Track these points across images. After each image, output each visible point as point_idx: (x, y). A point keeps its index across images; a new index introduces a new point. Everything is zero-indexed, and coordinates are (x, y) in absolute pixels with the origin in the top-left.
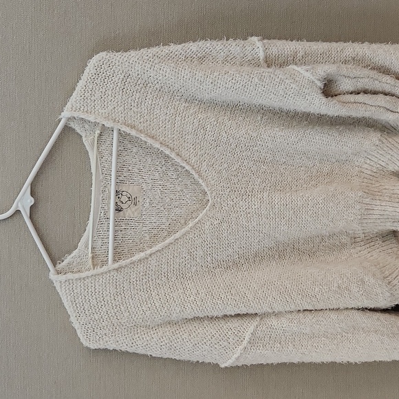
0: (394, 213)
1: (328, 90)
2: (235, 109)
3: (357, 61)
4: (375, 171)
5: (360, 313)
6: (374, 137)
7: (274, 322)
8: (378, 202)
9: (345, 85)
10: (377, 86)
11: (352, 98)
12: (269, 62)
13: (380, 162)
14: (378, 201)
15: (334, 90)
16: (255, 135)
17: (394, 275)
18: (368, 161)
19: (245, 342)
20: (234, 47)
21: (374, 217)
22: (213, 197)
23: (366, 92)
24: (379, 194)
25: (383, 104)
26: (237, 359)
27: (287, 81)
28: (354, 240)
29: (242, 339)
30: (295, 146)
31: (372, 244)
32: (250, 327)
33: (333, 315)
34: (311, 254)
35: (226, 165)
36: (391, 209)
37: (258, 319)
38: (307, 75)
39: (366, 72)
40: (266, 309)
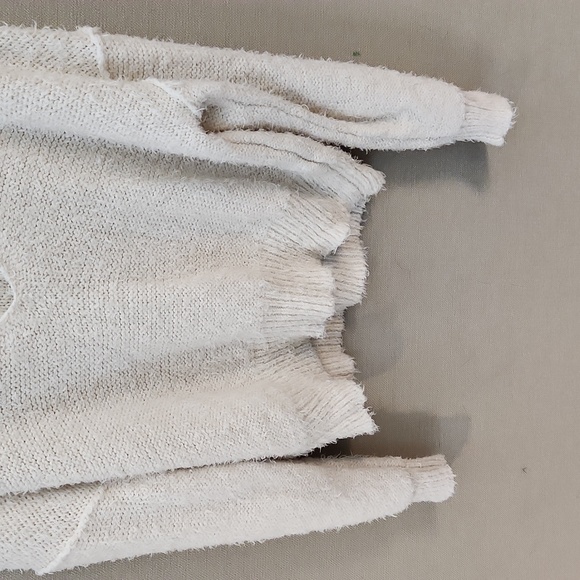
0: (311, 313)
1: (210, 121)
2: (57, 143)
3: (252, 79)
4: (283, 249)
5: (263, 466)
6: (282, 197)
7: (127, 492)
8: (288, 297)
9: (236, 115)
10: (283, 120)
11: (247, 136)
12: (113, 70)
13: (290, 236)
14: (288, 295)
15: (220, 122)
16: (92, 188)
17: (312, 405)
18: (273, 234)
19: (79, 530)
20: (52, 40)
21: (283, 318)
22: (20, 291)
23: (267, 128)
24: (289, 283)
25: (292, 147)
26: (65, 560)
27: (143, 103)
28: (254, 354)
29: (73, 525)
30: (159, 208)
31: (281, 358)
32: (87, 503)
33: (222, 473)
34: (190, 378)
35: (42, 238)
36: (307, 306)
37: (101, 489)
38: (176, 95)
39: (267, 97)
40: (114, 472)
